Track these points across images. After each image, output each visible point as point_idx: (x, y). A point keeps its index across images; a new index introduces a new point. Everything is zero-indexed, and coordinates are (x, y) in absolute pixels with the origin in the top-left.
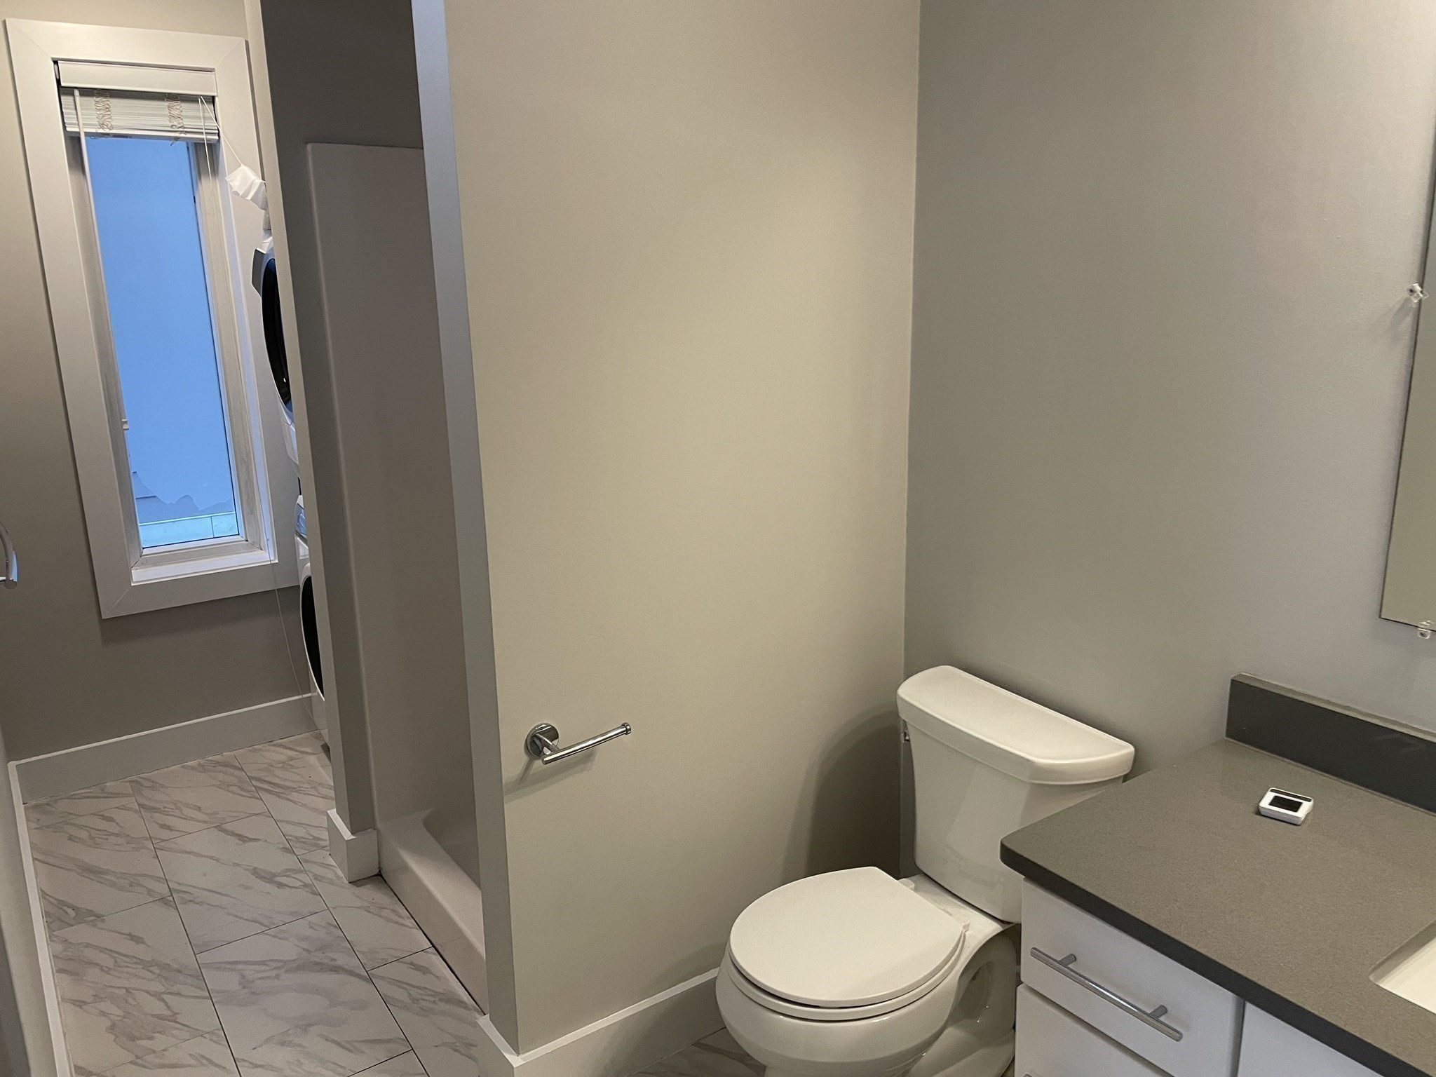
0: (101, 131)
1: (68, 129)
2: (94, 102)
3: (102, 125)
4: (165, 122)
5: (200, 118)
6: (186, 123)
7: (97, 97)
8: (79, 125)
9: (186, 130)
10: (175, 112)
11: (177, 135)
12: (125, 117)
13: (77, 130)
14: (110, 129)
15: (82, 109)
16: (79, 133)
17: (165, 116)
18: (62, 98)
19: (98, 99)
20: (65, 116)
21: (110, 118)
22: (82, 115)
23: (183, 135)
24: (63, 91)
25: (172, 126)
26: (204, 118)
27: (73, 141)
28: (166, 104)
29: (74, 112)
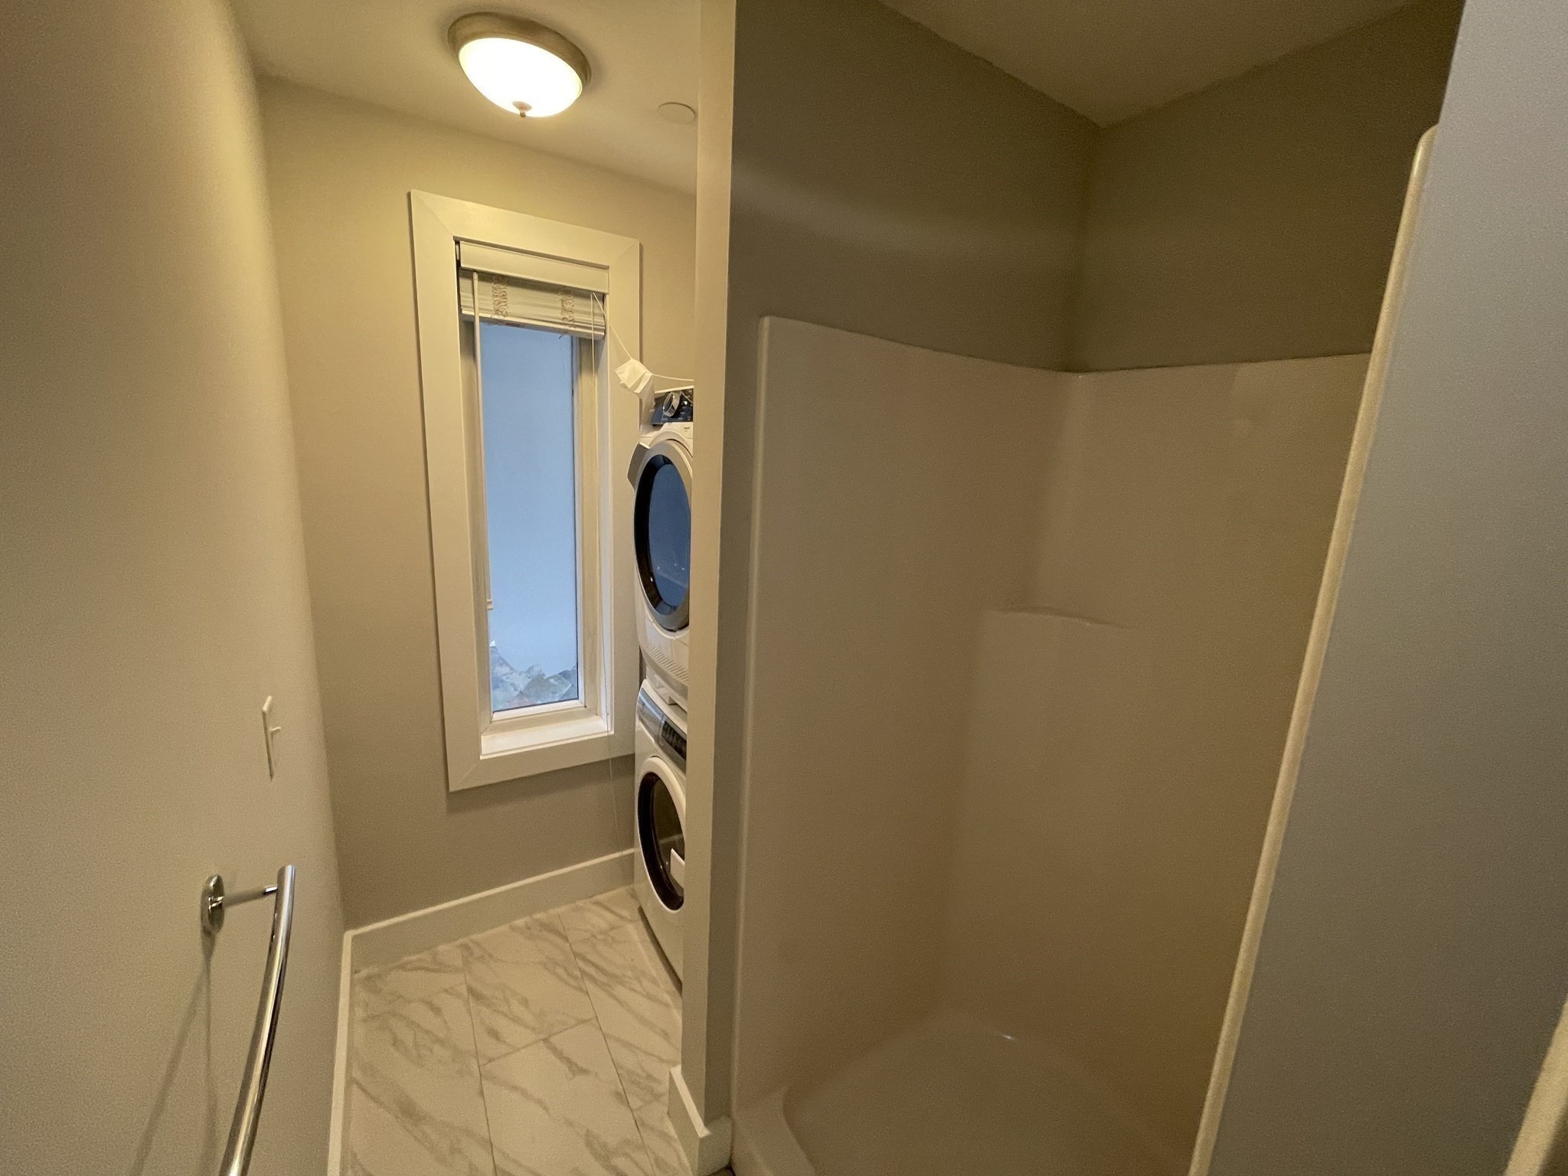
0: (496, 317)
1: (464, 312)
2: (491, 289)
3: (497, 312)
4: (557, 314)
5: (589, 313)
6: (577, 317)
7: (495, 283)
8: (474, 309)
9: (576, 324)
10: (568, 306)
11: (567, 327)
12: (519, 306)
13: (473, 313)
14: (504, 316)
15: (479, 294)
16: (474, 317)
17: (558, 308)
18: (461, 280)
19: (495, 286)
20: (462, 299)
21: (506, 305)
22: (479, 299)
23: (572, 329)
24: (462, 273)
25: (564, 319)
26: (594, 314)
27: (467, 325)
28: (558, 297)
29: (471, 295)
